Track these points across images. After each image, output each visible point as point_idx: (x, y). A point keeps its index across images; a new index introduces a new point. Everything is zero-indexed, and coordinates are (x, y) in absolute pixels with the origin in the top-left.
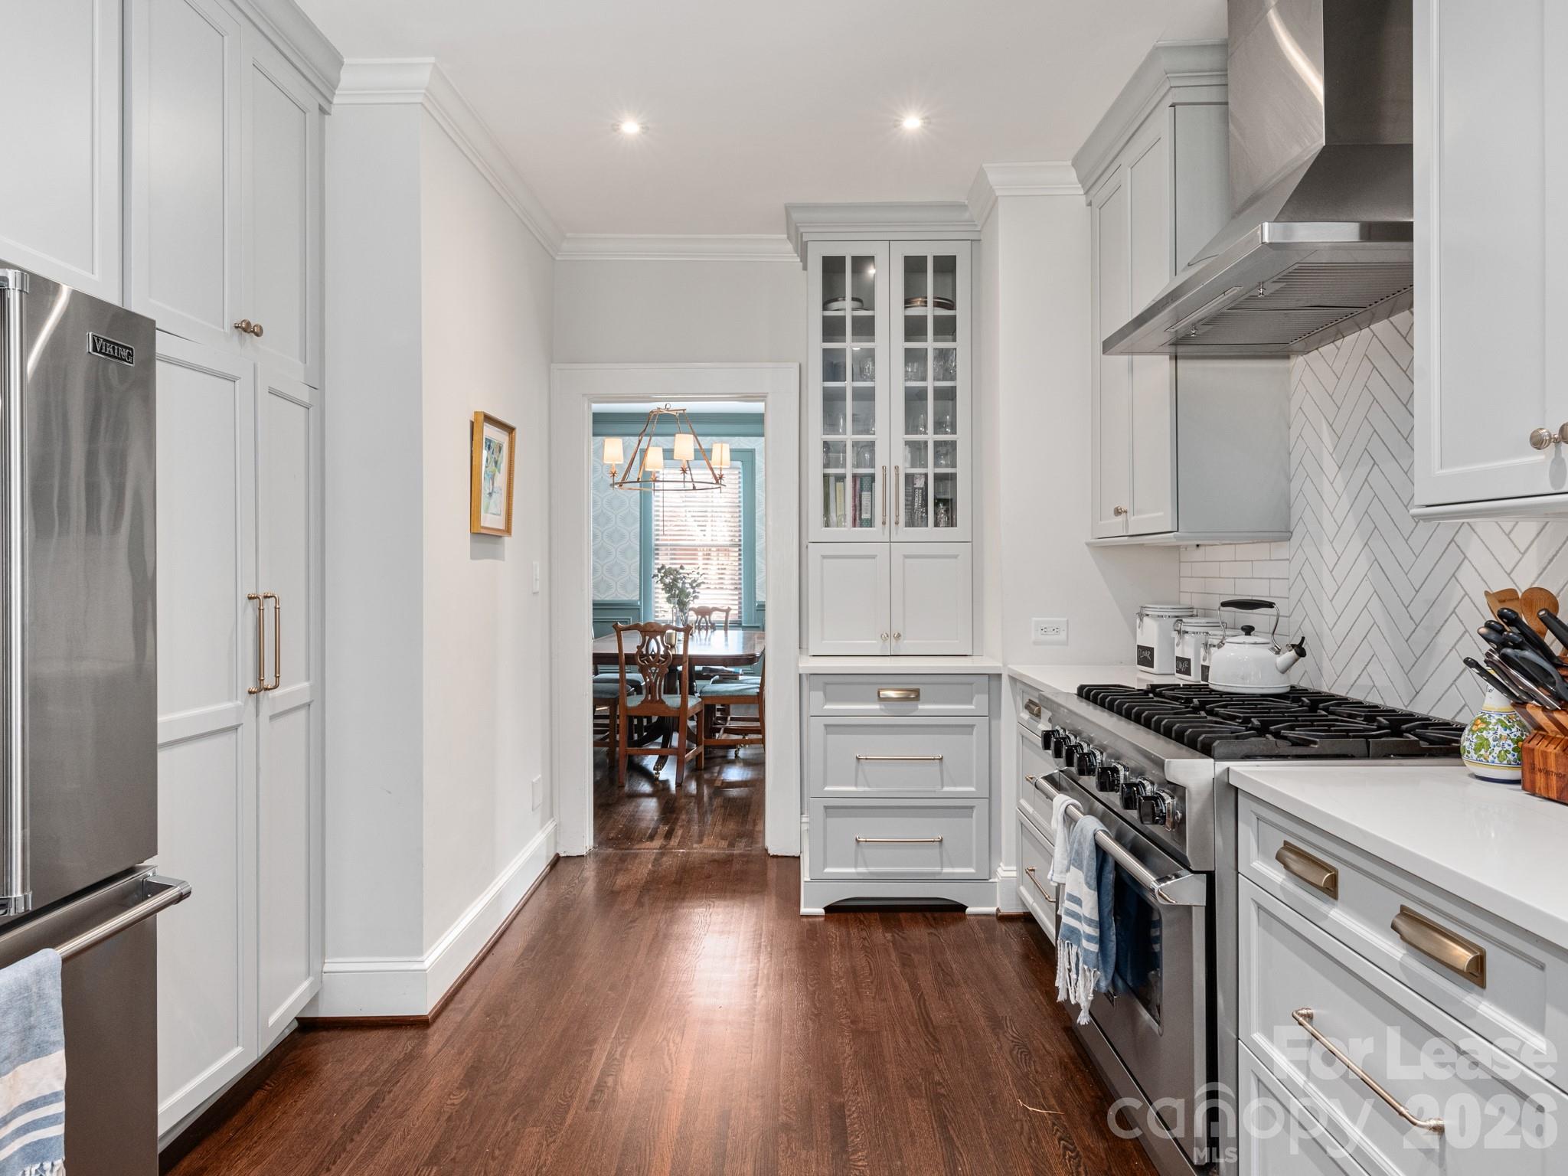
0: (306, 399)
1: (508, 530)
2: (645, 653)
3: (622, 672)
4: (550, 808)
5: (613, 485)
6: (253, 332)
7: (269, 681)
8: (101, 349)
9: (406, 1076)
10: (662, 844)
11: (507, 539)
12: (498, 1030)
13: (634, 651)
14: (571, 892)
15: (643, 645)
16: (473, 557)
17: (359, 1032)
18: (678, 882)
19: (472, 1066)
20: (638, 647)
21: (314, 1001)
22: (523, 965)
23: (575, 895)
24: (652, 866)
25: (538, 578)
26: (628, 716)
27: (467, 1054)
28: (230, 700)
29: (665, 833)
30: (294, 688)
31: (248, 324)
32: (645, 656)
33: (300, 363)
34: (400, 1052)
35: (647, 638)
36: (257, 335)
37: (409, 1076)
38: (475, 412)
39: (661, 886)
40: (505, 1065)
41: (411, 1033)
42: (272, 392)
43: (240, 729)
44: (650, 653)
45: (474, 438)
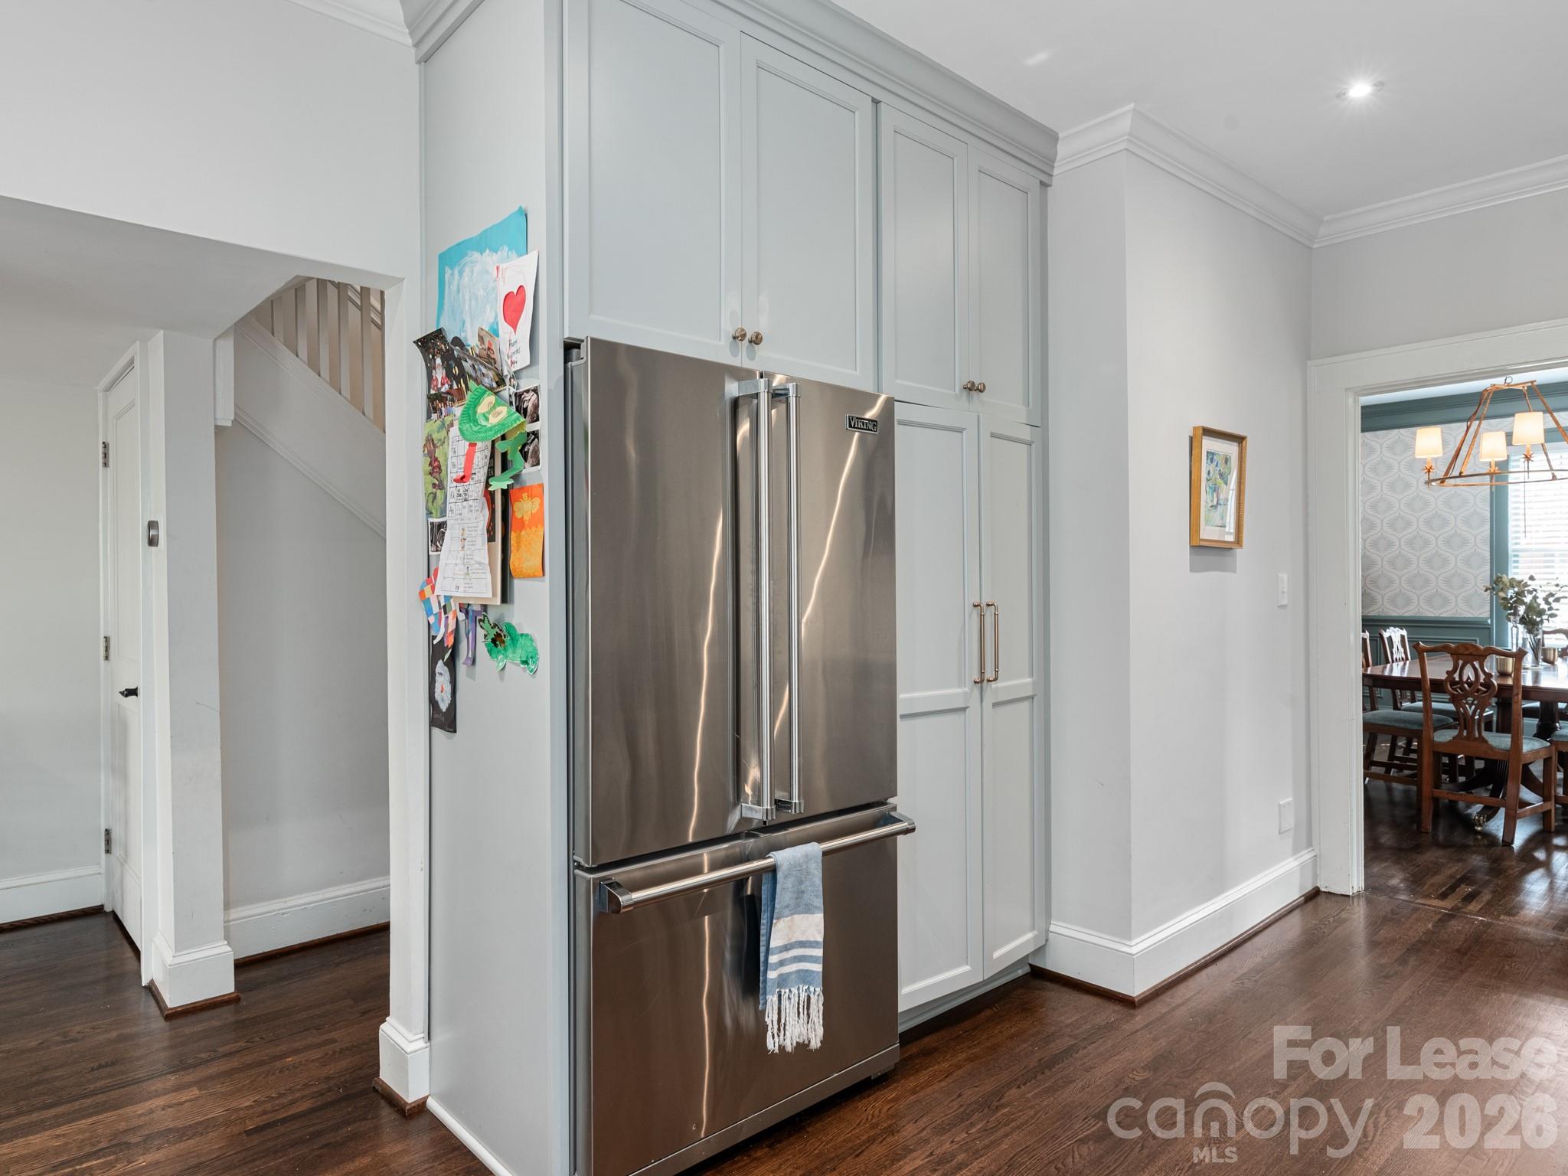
0: (1028, 437)
1: (1238, 541)
2: (1457, 679)
3: (1427, 701)
4: (1307, 835)
5: (1429, 482)
6: (978, 389)
7: (989, 674)
8: (855, 425)
9: (1101, 1040)
10: (1456, 905)
11: (1239, 551)
12: (1198, 1033)
13: (1443, 676)
14: (1321, 929)
15: (1454, 671)
16: (1193, 569)
17: (1075, 992)
18: (1462, 952)
19: (1161, 1055)
20: (1448, 672)
21: (1040, 951)
22: (1243, 983)
23: (1324, 932)
24: (1433, 926)
25: (1285, 590)
26: (1434, 752)
27: (1160, 1044)
28: (960, 686)
29: (1465, 894)
30: (1015, 681)
31: (973, 384)
32: (1457, 683)
33: (1024, 408)
34: (1103, 1020)
35: (1461, 662)
36: (981, 391)
37: (1104, 1042)
38: (1194, 428)
39: (1438, 950)
40: (1194, 1065)
41: (1118, 1008)
42: (993, 435)
43: (967, 710)
44: (1465, 679)
45: (1193, 453)
